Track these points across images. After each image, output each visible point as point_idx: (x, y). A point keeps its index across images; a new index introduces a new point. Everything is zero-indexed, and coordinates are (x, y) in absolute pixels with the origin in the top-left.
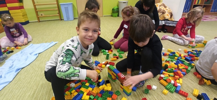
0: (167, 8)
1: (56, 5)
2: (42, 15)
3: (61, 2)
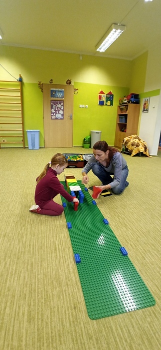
0: (142, 141)
1: (22, 132)
2: (4, 141)
3: (27, 130)
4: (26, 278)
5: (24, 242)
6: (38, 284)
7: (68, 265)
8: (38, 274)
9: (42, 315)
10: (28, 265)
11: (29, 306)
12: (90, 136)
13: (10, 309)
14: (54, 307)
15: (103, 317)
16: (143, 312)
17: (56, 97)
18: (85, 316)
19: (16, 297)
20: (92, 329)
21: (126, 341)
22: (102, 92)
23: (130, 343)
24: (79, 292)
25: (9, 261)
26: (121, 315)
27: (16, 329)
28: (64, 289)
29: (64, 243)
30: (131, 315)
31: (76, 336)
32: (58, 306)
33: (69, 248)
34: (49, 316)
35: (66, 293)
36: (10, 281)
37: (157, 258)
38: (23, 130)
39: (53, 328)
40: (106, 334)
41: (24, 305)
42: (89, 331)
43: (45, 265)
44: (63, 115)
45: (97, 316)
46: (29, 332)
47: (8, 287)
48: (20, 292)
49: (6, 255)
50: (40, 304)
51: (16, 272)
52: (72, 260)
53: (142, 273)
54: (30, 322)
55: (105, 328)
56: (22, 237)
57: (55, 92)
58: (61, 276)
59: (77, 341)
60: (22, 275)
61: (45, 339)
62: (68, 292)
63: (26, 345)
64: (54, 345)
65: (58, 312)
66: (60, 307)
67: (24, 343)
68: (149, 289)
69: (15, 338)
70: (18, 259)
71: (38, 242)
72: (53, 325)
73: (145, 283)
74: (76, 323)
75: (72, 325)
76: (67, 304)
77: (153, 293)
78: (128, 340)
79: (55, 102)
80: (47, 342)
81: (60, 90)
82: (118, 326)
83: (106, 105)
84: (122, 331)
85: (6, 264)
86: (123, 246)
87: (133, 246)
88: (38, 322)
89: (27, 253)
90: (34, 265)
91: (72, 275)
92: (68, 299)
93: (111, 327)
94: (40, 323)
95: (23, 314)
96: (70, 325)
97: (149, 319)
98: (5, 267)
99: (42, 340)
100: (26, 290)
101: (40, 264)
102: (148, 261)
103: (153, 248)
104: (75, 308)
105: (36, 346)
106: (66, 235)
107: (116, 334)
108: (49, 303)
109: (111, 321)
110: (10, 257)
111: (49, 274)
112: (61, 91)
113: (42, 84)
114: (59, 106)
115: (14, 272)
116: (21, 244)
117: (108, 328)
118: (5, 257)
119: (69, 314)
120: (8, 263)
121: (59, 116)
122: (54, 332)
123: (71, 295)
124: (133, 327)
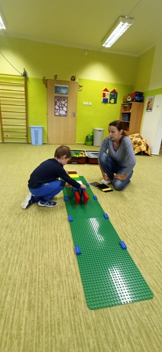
0: (144, 140)
1: (25, 127)
2: (7, 136)
3: (31, 125)
4: (28, 267)
5: (26, 233)
6: (39, 274)
7: (69, 256)
8: (39, 265)
9: (42, 303)
10: (29, 256)
11: (30, 294)
12: (93, 133)
13: (11, 297)
14: (54, 296)
15: (101, 308)
16: (141, 304)
17: (60, 94)
18: (84, 306)
19: (17, 286)
20: (90, 319)
21: (124, 333)
22: (106, 90)
23: (128, 335)
24: (78, 282)
25: (10, 251)
26: (119, 306)
27: (16, 317)
28: (64, 280)
29: (65, 236)
30: (129, 307)
31: (75, 326)
32: (58, 295)
33: (69, 241)
34: (49, 305)
35: (65, 283)
36: (11, 270)
37: (155, 253)
38: (27, 126)
39: (53, 316)
40: (104, 324)
41: (25, 294)
42: (88, 321)
43: (46, 256)
44: (66, 112)
45: (95, 307)
46: (28, 320)
47: (10, 276)
48: (21, 281)
49: (8, 245)
50: (40, 293)
51: (17, 262)
52: (73, 252)
53: (141, 267)
54: (30, 310)
55: (103, 318)
56: (24, 229)
57: (60, 88)
58: (61, 267)
59: (75, 330)
60: (23, 265)
61: (44, 327)
62: (68, 283)
63: (25, 334)
64: (53, 334)
65: (58, 301)
66: (59, 296)
67: (23, 332)
68: (148, 282)
69: (15, 326)
70: (20, 249)
71: (40, 234)
72: (52, 314)
73: (144, 276)
74: (75, 312)
75: (71, 314)
76: (67, 294)
77: (151, 286)
78: (126, 332)
79: (59, 99)
80: (46, 331)
81: (64, 86)
82: (116, 317)
83: (110, 103)
84: (120, 322)
85: (7, 254)
86: (122, 240)
87: (133, 240)
88: (38, 310)
89: (28, 244)
90: (35, 255)
91: (72, 265)
92: (68, 289)
93: (109, 318)
94: (40, 311)
95: (24, 302)
96: (69, 313)
97: (147, 312)
98: (6, 257)
99: (41, 328)
100: (27, 280)
101: (41, 254)
102: (147, 255)
103: (152, 243)
104: (74, 298)
105: (35, 335)
106: (67, 227)
107: (114, 325)
108: (49, 292)
109: (110, 312)
110: (12, 247)
111: (50, 264)
112: (65, 88)
113: (47, 80)
114: (63, 102)
115: (15, 262)
116: (23, 235)
117: (106, 319)
118: (7, 247)
119: (68, 303)
120: (10, 253)
121: (63, 113)
122: (53, 320)
123: (70, 285)
124: (131, 319)
